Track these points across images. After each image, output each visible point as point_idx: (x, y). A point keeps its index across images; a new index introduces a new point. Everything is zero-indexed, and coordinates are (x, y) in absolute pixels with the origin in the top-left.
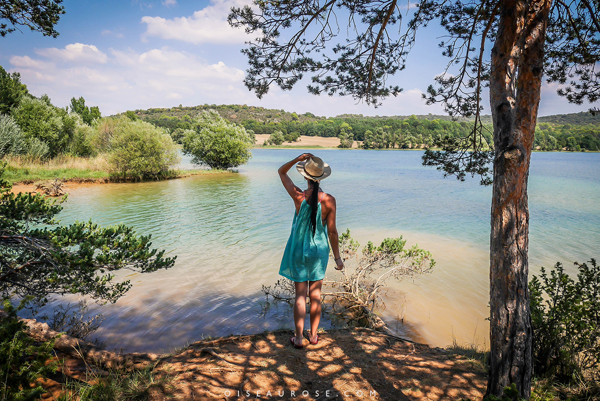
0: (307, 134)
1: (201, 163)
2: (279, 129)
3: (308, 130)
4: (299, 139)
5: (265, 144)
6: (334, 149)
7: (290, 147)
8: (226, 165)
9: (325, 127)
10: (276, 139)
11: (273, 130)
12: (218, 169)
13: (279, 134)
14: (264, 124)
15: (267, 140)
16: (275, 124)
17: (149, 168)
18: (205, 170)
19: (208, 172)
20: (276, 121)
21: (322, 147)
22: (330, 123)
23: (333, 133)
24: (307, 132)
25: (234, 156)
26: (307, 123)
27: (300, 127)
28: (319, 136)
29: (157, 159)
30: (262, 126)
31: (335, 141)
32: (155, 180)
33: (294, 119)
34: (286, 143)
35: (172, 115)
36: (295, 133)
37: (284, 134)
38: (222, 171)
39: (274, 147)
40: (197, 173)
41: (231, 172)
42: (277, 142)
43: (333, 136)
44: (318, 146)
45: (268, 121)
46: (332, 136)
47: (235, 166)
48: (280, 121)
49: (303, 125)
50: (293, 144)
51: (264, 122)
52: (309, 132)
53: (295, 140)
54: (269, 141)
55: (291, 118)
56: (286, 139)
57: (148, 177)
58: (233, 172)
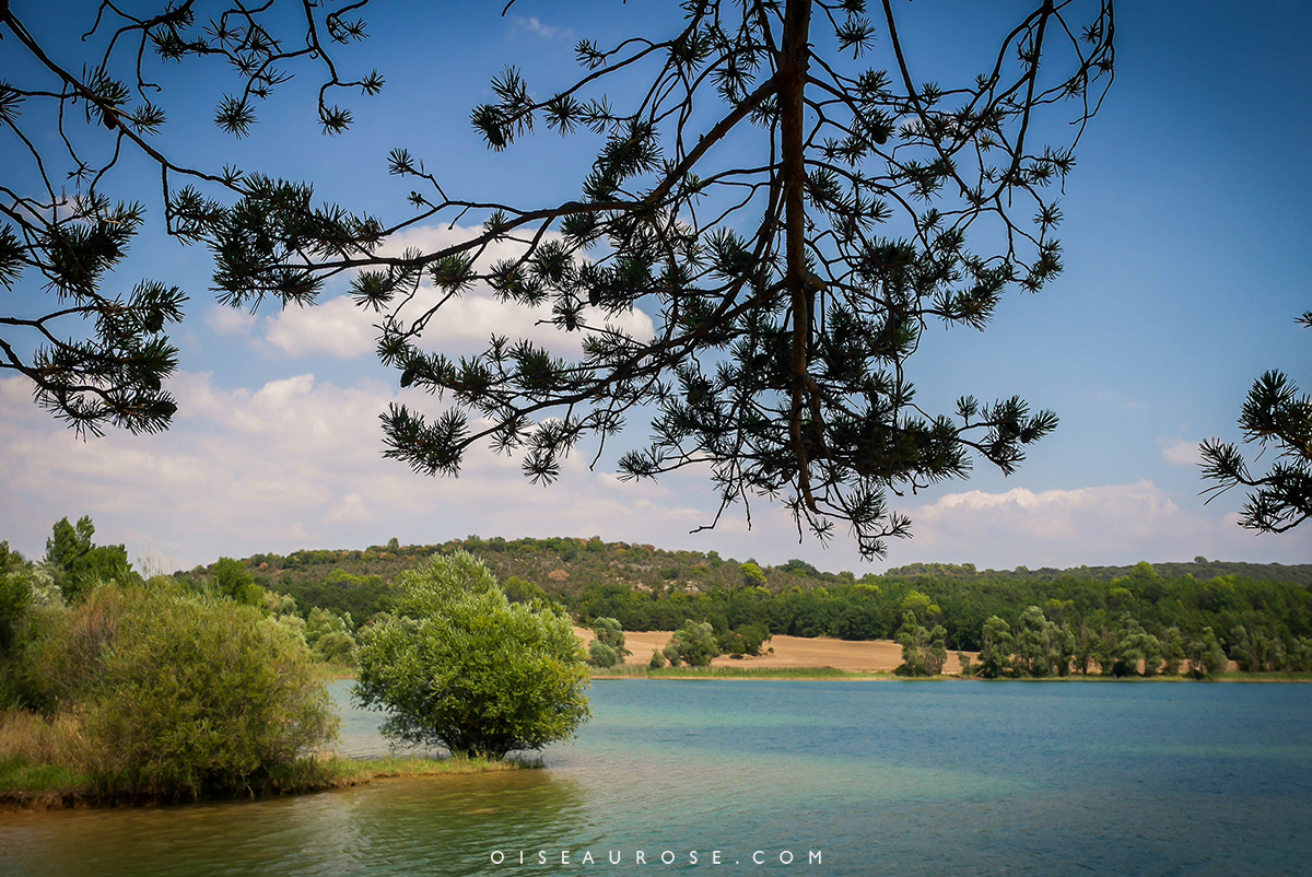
0: (793, 631)
1: (419, 736)
2: (698, 615)
3: (795, 618)
4: (765, 646)
5: (655, 664)
6: (882, 679)
7: (737, 672)
8: (499, 743)
9: (851, 608)
10: (690, 646)
11: (682, 618)
12: (472, 755)
13: (702, 631)
14: (654, 597)
15: (661, 648)
16: (690, 598)
17: (222, 758)
18: (427, 758)
19: (437, 768)
20: (692, 588)
21: (841, 673)
22: (868, 592)
23: (879, 627)
24: (794, 625)
25: (527, 710)
26: (791, 594)
27: (770, 607)
28: (833, 636)
29: (258, 726)
30: (647, 604)
31: (888, 654)
32: (243, 797)
33: (751, 581)
34: (724, 661)
35: (366, 572)
36: (753, 628)
37: (717, 630)
38: (487, 765)
39: (687, 673)
40: (399, 771)
41: (516, 767)
42: (695, 656)
43: (879, 636)
44: (828, 670)
45: (666, 588)
46: (873, 638)
47: (535, 745)
48: (706, 588)
49: (780, 600)
50: (748, 662)
51: (655, 594)
52: (799, 623)
53: (753, 651)
54: (667, 654)
55: (739, 579)
56: (725, 647)
57: (218, 787)
58: (525, 765)
